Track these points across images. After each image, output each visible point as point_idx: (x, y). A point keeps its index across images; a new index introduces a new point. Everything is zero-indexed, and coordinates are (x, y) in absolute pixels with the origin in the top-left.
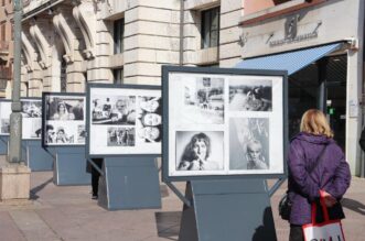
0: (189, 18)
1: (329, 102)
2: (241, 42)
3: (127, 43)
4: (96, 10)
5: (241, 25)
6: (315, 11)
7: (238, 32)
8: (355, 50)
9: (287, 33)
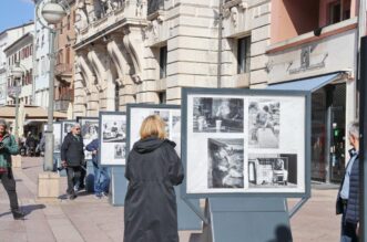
0: (226, 45)
1: (335, 125)
2: (267, 69)
3: (170, 69)
4: (144, 38)
5: (268, 53)
6: (323, 44)
7: (265, 60)
8: (351, 79)
9: (302, 63)
